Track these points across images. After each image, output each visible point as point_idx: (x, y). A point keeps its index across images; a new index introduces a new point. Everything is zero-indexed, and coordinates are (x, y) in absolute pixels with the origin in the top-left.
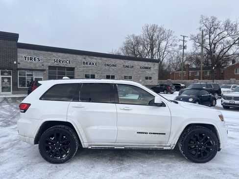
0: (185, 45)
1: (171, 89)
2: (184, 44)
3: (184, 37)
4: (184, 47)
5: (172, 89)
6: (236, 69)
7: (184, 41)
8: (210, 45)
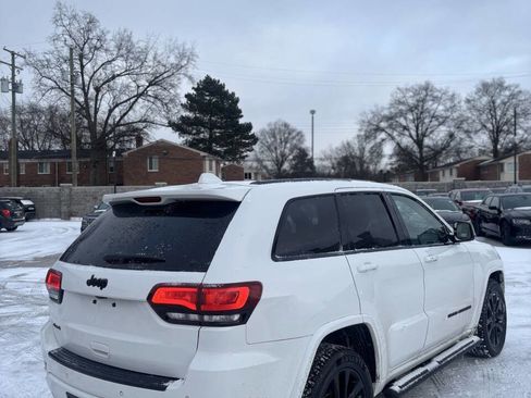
0: (17, 79)
1: (12, 215)
2: (13, 76)
3: (13, 54)
4: (16, 88)
5: (15, 216)
6: (151, 159)
7: (13, 67)
8: (83, 89)
